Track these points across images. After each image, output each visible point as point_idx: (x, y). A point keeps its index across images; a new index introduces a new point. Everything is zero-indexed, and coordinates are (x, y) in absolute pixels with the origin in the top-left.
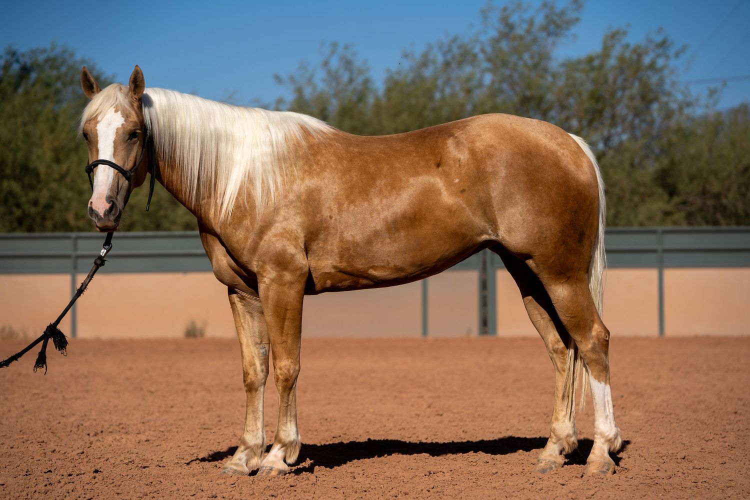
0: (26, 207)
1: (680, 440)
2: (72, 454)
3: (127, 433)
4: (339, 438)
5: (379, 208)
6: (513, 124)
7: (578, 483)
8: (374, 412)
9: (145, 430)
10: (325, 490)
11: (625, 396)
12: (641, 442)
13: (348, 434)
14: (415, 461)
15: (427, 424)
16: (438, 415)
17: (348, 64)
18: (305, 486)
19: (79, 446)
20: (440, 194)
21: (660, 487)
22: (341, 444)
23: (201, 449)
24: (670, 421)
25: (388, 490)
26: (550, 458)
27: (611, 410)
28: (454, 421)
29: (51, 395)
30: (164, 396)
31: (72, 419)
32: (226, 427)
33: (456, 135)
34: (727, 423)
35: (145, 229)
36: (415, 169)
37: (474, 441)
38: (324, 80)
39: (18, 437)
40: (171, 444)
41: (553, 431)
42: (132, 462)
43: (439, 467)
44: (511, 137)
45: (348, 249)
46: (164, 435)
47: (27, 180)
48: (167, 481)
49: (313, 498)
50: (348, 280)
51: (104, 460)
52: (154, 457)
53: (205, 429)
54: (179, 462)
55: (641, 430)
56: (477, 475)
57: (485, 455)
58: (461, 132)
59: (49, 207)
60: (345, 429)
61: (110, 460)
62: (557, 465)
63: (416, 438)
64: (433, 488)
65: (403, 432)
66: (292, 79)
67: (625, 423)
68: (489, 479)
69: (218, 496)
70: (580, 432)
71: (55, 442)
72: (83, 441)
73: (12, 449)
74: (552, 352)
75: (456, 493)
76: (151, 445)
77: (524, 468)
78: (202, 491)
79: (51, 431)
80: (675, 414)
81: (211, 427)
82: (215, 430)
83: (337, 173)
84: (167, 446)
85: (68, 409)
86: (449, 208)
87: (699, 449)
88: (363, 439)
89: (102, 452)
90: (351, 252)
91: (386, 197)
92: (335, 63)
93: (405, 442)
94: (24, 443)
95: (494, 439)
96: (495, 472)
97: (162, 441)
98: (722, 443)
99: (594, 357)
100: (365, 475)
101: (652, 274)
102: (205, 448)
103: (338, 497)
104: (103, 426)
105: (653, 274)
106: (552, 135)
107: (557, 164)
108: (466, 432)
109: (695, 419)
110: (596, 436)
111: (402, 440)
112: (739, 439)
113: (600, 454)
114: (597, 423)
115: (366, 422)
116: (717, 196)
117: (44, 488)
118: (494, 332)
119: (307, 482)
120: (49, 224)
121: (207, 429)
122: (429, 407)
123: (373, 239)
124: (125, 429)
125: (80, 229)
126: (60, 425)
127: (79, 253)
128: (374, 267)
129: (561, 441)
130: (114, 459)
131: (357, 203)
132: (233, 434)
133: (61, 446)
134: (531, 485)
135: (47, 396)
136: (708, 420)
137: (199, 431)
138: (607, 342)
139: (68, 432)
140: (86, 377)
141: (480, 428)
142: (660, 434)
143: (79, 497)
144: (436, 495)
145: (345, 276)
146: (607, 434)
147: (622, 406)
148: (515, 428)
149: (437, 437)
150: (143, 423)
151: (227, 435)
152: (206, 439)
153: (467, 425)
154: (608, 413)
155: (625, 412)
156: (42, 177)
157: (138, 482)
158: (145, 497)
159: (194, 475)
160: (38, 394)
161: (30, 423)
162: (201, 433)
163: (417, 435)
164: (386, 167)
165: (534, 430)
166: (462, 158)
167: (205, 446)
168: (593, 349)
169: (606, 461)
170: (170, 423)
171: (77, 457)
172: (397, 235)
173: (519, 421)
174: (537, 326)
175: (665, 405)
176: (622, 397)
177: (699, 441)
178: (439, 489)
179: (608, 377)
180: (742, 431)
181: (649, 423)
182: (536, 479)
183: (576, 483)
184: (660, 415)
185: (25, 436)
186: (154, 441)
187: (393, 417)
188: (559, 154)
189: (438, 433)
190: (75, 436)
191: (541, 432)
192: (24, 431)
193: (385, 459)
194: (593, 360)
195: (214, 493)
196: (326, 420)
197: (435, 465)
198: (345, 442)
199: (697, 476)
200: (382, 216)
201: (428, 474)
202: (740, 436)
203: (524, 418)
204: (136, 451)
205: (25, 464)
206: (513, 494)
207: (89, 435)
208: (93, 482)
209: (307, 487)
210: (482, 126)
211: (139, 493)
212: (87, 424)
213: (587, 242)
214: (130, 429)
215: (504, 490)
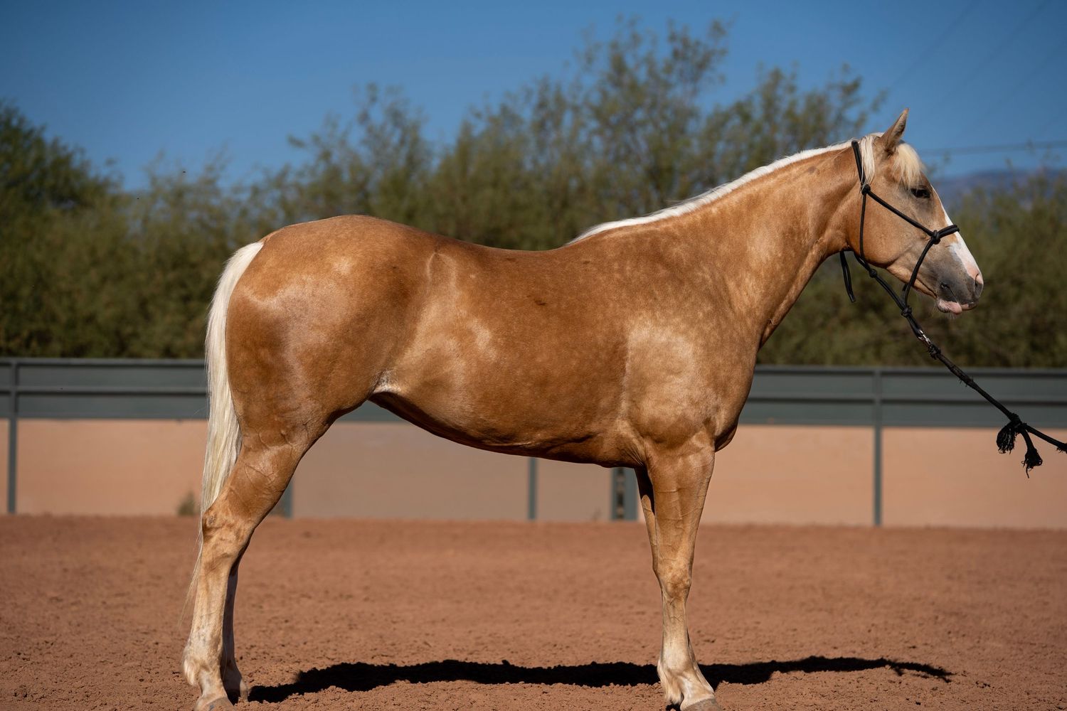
17: (396, 116)
35: (106, 354)
38: (364, 142)
66: (316, 140)
92: (378, 116)
101: (865, 435)
105: (867, 434)
118: (635, 516)
127: (21, 388)
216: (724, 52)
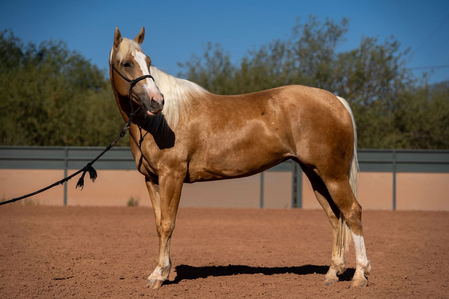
0: (40, 131)
1: (404, 269)
2: (64, 269)
3: (94, 258)
4: (213, 264)
5: (230, 136)
6: (305, 92)
7: (347, 291)
8: (233, 250)
9: (104, 257)
10: (205, 293)
11: (373, 244)
12: (382, 269)
13: (218, 261)
14: (256, 277)
15: (262, 257)
16: (269, 252)
17: (218, 55)
18: (194, 290)
19: (68, 265)
20: (264, 130)
21: (393, 294)
22: (214, 267)
23: (136, 268)
24: (398, 258)
25: (240, 293)
26: (331, 277)
27: (365, 251)
28: (278, 256)
29: (52, 237)
30: (115, 239)
31: (64, 250)
32: (149, 257)
33: (273, 98)
34: (430, 259)
36: (250, 115)
37: (289, 267)
38: (207, 64)
39: (34, 260)
40: (119, 265)
41: (333, 262)
42: (97, 275)
43: (269, 281)
44: (304, 100)
45: (212, 159)
46: (115, 260)
47: (41, 117)
48: (116, 286)
49: (198, 297)
50: (210, 176)
51: (81, 273)
52: (109, 272)
53: (138, 257)
54: (123, 275)
55: (382, 262)
56: (290, 286)
57: (295, 275)
58: (276, 96)
59: (52, 132)
60: (216, 259)
61: (85, 273)
62: (335, 281)
63: (256, 265)
64: (265, 293)
65: (249, 262)
66: (188, 64)
67: (373, 258)
68: (297, 288)
69: (145, 295)
70: (348, 263)
71: (54, 262)
72: (70, 262)
73: (31, 266)
74: (330, 217)
75: (278, 296)
76: (108, 266)
77: (317, 282)
78: (136, 292)
79: (52, 256)
80: (401, 254)
81: (141, 256)
82: (143, 258)
83: (208, 116)
84: (117, 266)
85: (61, 245)
86: (268, 138)
87: (415, 274)
88: (227, 265)
89: (81, 269)
90: (213, 160)
91: (233, 130)
92: (211, 55)
93: (250, 267)
94: (37, 263)
95: (300, 266)
96: (300, 284)
97: (114, 263)
98: (427, 271)
99: (353, 221)
100: (227, 285)
102: (138, 268)
103: (212, 296)
104: (81, 254)
105: (390, 175)
106: (327, 99)
107: (329, 115)
108: (284, 262)
109: (412, 257)
110: (357, 265)
111: (248, 266)
112: (437, 268)
113: (359, 276)
114: (357, 258)
115: (228, 255)
116: (428, 133)
117: (48, 288)
118: (301, 206)
119: (195, 288)
120: (52, 141)
121: (139, 257)
122: (264, 247)
123: (226, 154)
124: (93, 256)
125: (70, 145)
126: (57, 253)
127: (69, 158)
128: (226, 170)
129: (337, 268)
130: (87, 273)
131: (218, 133)
132: (153, 260)
133: (57, 265)
134: (321, 292)
135: (50, 237)
136: (420, 258)
137: (134, 258)
138: (360, 213)
139: (61, 257)
140: (72, 227)
141: (292, 259)
142: (393, 265)
143: (68, 294)
144: (267, 296)
145: (209, 174)
146: (363, 264)
147: (371, 249)
148: (311, 260)
149: (268, 264)
150: (103, 253)
151: (150, 261)
152: (139, 263)
153: (285, 258)
154: (363, 253)
155: (374, 252)
156: (49, 115)
157: (100, 286)
158: (104, 294)
159: (131, 283)
160: (45, 236)
161: (40, 252)
162: (135, 260)
163: (256, 263)
164: (234, 114)
165: (322, 261)
166: (276, 110)
167: (138, 267)
168: (353, 218)
169: (363, 280)
170: (118, 253)
171: (66, 272)
172: (239, 152)
173: (314, 256)
174: (321, 203)
175: (396, 248)
176: (372, 244)
177: (415, 269)
178: (269, 293)
179: (362, 232)
180: (439, 264)
181: (387, 258)
182: (323, 289)
183: (346, 291)
184: (393, 254)
185: (37, 259)
186: (110, 263)
187: (243, 252)
188: (331, 109)
189: (268, 262)
190: (66, 260)
191: (326, 263)
192: (37, 256)
193: (239, 276)
194: (353, 223)
195: (143, 293)
196: (206, 253)
197: (266, 280)
198: (217, 266)
199: (413, 288)
200: (231, 141)
201: (262, 284)
202: (438, 267)
203: (317, 254)
204: (99, 269)
205: (37, 275)
206: (310, 297)
207: (73, 259)
208: (75, 286)
209: (195, 290)
210: (288, 93)
211: (101, 292)
212: (72, 253)
213: (347, 158)
214: (96, 257)
215: (305, 294)
216: (346, 30)
